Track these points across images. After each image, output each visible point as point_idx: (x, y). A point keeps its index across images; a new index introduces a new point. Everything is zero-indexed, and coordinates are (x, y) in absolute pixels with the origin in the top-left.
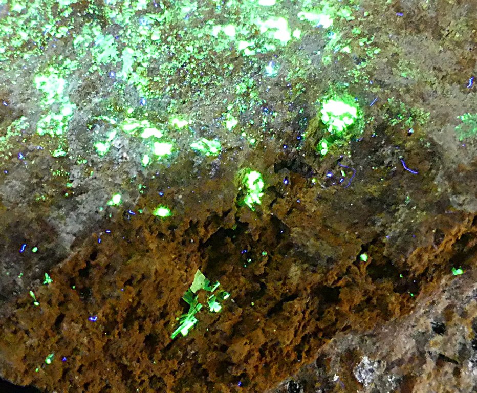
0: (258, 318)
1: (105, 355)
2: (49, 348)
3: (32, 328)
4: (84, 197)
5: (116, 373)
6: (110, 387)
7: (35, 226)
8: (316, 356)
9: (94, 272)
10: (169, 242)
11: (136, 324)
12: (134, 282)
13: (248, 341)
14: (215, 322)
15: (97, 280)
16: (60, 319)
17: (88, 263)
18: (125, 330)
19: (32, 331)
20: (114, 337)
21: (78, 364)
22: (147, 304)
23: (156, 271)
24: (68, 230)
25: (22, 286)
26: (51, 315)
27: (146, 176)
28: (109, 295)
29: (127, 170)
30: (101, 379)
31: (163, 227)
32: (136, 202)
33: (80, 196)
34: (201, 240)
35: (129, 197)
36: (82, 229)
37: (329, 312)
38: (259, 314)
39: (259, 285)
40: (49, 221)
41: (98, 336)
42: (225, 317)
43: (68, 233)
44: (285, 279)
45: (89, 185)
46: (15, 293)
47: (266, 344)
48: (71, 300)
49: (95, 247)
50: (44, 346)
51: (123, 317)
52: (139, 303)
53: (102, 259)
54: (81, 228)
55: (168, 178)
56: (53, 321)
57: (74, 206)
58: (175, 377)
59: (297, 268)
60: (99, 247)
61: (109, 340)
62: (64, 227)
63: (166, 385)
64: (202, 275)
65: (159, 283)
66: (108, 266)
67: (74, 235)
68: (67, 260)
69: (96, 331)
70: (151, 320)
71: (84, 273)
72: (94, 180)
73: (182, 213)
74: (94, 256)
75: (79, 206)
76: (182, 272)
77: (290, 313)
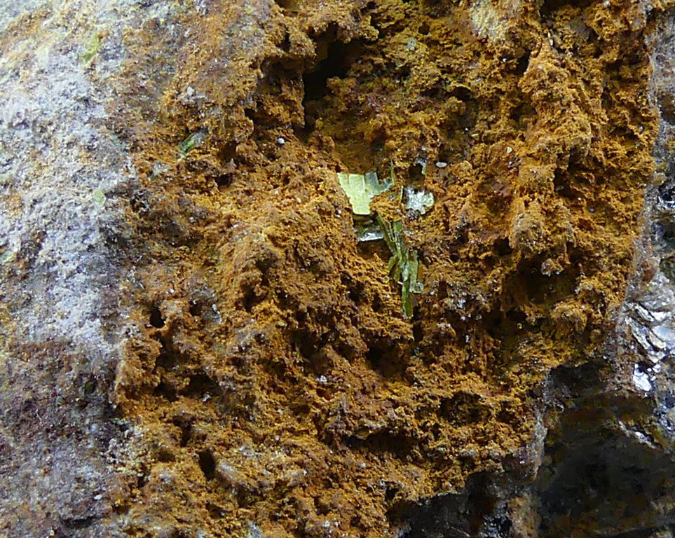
0: (504, 148)
1: (335, 448)
2: (239, 524)
3: (181, 521)
4: (47, 246)
5: (382, 460)
6: (395, 490)
7: (21, 367)
8: (656, 111)
9: (182, 340)
10: (247, 179)
11: (330, 352)
12: (259, 291)
13: (527, 197)
14: (446, 224)
15: (198, 347)
16: (207, 463)
17: (157, 336)
18: (323, 379)
19: (184, 525)
20: (317, 406)
21: (308, 503)
22: (314, 304)
23: (273, 239)
24: (76, 319)
25: (97, 474)
26: (187, 473)
27: (106, 116)
28: (241, 351)
29: (68, 139)
30: (369, 490)
31: (215, 163)
32: (132, 170)
33: (40, 253)
34: (294, 125)
35: (114, 174)
36: (94, 296)
37: (600, 23)
38: (501, 142)
39: (454, 99)
40: (35, 336)
41: (292, 430)
42: (453, 199)
43: (81, 325)
44: (482, 47)
45: (36, 221)
46: (98, 497)
47: (557, 172)
48: (194, 419)
49: (144, 302)
50: (228, 531)
51: (300, 364)
52: (300, 316)
53: (173, 309)
54: (92, 295)
55: (143, 84)
56: (199, 476)
57: (49, 275)
58: (478, 372)
59: (481, 11)
60: (150, 296)
61: (316, 419)
62: (65, 322)
63: (477, 397)
64: (351, 175)
65: (296, 254)
66: (194, 310)
67: (94, 316)
68: (122, 364)
69: (282, 425)
70: (346, 323)
71: (169, 357)
72: (37, 206)
73: (219, 111)
74: (155, 317)
75: (56, 268)
76: (314, 199)
77: (541, 86)
